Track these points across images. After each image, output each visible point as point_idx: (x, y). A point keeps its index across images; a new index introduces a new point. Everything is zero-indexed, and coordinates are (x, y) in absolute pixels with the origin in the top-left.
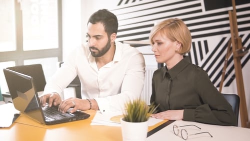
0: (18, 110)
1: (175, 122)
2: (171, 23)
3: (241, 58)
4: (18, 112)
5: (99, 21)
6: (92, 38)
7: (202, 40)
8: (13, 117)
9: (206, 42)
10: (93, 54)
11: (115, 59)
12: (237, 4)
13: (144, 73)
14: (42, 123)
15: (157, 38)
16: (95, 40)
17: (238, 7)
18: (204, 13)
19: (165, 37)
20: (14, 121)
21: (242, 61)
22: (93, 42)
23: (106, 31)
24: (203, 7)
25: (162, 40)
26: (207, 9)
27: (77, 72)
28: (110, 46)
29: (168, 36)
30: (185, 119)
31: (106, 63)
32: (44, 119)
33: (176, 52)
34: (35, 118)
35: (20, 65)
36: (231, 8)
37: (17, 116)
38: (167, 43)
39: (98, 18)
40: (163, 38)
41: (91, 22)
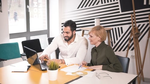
0: (30, 64)
1: (95, 71)
2: (98, 28)
3: (139, 37)
4: (30, 65)
5: (68, 26)
6: (65, 33)
7: (120, 27)
8: (27, 68)
9: (121, 28)
10: (66, 40)
11: (75, 41)
12: (136, 9)
13: (87, 48)
14: (40, 70)
15: (90, 34)
16: (66, 34)
17: (136, 11)
18: (121, 13)
19: (94, 34)
20: (28, 69)
21: (139, 39)
22: (65, 35)
23: (71, 30)
24: (120, 10)
25: (92, 36)
26: (122, 12)
27: (58, 46)
28: (73, 36)
29: (95, 34)
30: (103, 69)
31: (71, 43)
32: (41, 68)
33: (98, 41)
34: (37, 68)
35: (28, 39)
36: (132, 11)
37: (29, 67)
38: (95, 37)
39: (68, 24)
40: (93, 35)
41: (64, 26)
